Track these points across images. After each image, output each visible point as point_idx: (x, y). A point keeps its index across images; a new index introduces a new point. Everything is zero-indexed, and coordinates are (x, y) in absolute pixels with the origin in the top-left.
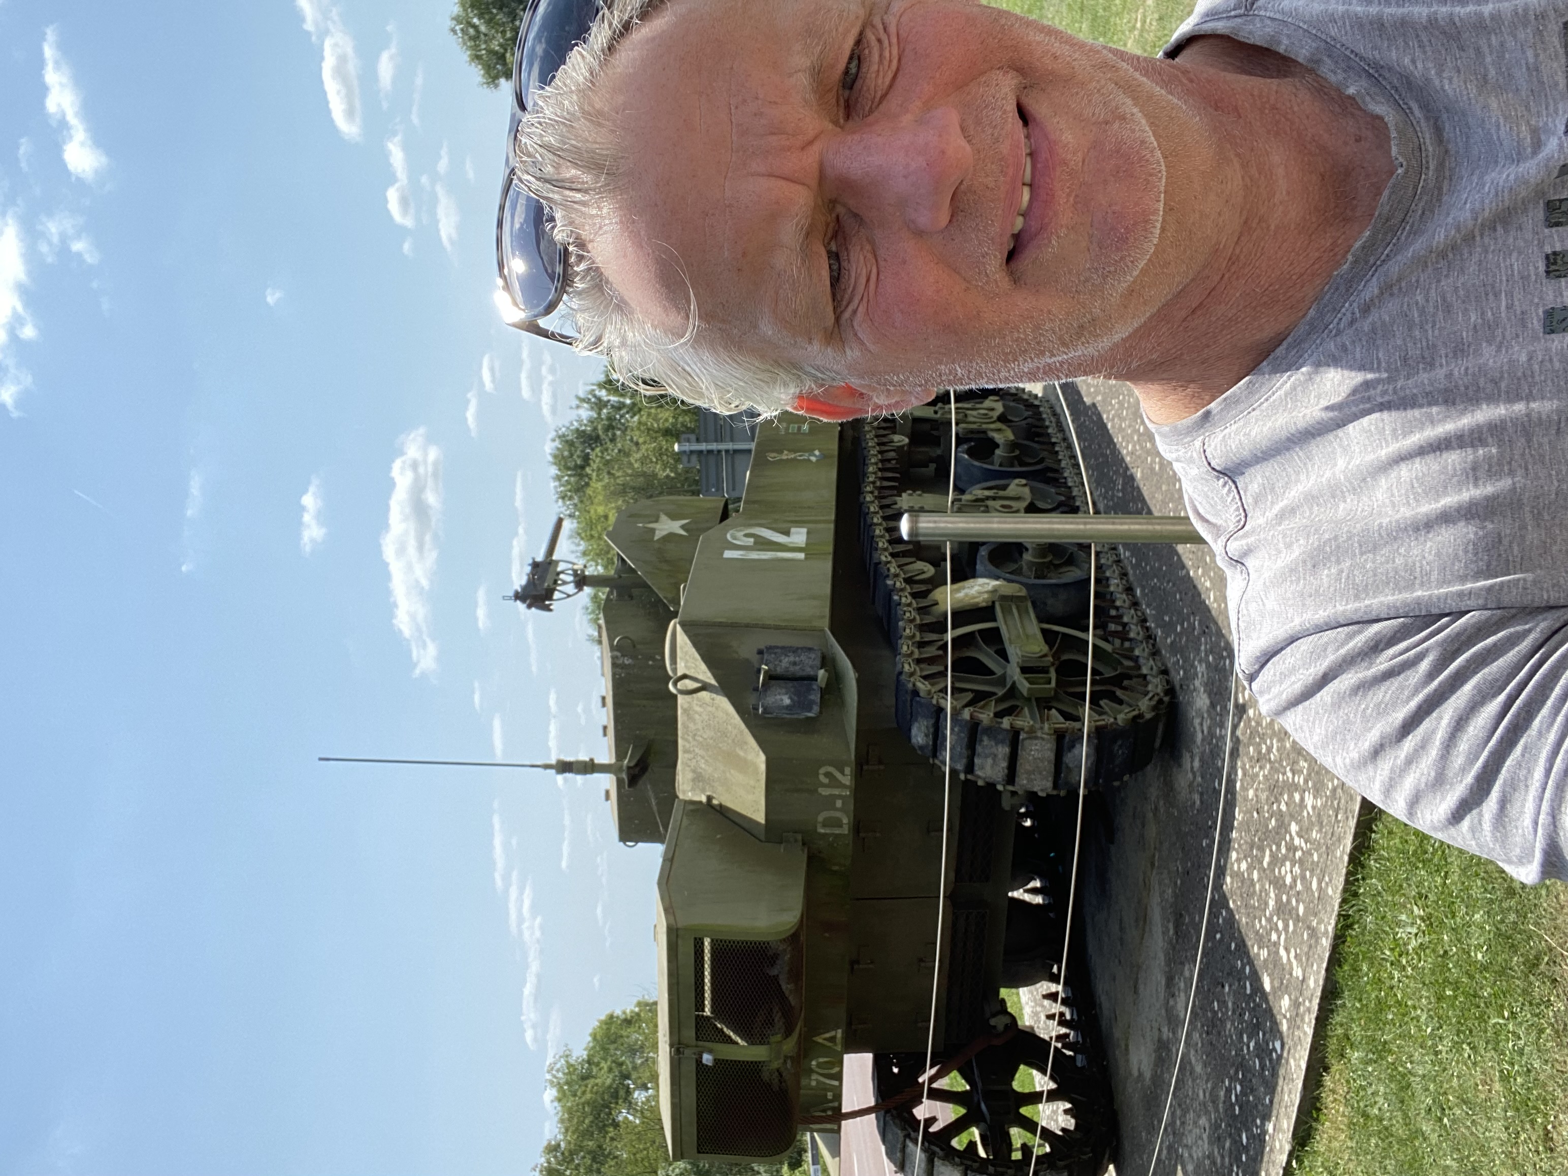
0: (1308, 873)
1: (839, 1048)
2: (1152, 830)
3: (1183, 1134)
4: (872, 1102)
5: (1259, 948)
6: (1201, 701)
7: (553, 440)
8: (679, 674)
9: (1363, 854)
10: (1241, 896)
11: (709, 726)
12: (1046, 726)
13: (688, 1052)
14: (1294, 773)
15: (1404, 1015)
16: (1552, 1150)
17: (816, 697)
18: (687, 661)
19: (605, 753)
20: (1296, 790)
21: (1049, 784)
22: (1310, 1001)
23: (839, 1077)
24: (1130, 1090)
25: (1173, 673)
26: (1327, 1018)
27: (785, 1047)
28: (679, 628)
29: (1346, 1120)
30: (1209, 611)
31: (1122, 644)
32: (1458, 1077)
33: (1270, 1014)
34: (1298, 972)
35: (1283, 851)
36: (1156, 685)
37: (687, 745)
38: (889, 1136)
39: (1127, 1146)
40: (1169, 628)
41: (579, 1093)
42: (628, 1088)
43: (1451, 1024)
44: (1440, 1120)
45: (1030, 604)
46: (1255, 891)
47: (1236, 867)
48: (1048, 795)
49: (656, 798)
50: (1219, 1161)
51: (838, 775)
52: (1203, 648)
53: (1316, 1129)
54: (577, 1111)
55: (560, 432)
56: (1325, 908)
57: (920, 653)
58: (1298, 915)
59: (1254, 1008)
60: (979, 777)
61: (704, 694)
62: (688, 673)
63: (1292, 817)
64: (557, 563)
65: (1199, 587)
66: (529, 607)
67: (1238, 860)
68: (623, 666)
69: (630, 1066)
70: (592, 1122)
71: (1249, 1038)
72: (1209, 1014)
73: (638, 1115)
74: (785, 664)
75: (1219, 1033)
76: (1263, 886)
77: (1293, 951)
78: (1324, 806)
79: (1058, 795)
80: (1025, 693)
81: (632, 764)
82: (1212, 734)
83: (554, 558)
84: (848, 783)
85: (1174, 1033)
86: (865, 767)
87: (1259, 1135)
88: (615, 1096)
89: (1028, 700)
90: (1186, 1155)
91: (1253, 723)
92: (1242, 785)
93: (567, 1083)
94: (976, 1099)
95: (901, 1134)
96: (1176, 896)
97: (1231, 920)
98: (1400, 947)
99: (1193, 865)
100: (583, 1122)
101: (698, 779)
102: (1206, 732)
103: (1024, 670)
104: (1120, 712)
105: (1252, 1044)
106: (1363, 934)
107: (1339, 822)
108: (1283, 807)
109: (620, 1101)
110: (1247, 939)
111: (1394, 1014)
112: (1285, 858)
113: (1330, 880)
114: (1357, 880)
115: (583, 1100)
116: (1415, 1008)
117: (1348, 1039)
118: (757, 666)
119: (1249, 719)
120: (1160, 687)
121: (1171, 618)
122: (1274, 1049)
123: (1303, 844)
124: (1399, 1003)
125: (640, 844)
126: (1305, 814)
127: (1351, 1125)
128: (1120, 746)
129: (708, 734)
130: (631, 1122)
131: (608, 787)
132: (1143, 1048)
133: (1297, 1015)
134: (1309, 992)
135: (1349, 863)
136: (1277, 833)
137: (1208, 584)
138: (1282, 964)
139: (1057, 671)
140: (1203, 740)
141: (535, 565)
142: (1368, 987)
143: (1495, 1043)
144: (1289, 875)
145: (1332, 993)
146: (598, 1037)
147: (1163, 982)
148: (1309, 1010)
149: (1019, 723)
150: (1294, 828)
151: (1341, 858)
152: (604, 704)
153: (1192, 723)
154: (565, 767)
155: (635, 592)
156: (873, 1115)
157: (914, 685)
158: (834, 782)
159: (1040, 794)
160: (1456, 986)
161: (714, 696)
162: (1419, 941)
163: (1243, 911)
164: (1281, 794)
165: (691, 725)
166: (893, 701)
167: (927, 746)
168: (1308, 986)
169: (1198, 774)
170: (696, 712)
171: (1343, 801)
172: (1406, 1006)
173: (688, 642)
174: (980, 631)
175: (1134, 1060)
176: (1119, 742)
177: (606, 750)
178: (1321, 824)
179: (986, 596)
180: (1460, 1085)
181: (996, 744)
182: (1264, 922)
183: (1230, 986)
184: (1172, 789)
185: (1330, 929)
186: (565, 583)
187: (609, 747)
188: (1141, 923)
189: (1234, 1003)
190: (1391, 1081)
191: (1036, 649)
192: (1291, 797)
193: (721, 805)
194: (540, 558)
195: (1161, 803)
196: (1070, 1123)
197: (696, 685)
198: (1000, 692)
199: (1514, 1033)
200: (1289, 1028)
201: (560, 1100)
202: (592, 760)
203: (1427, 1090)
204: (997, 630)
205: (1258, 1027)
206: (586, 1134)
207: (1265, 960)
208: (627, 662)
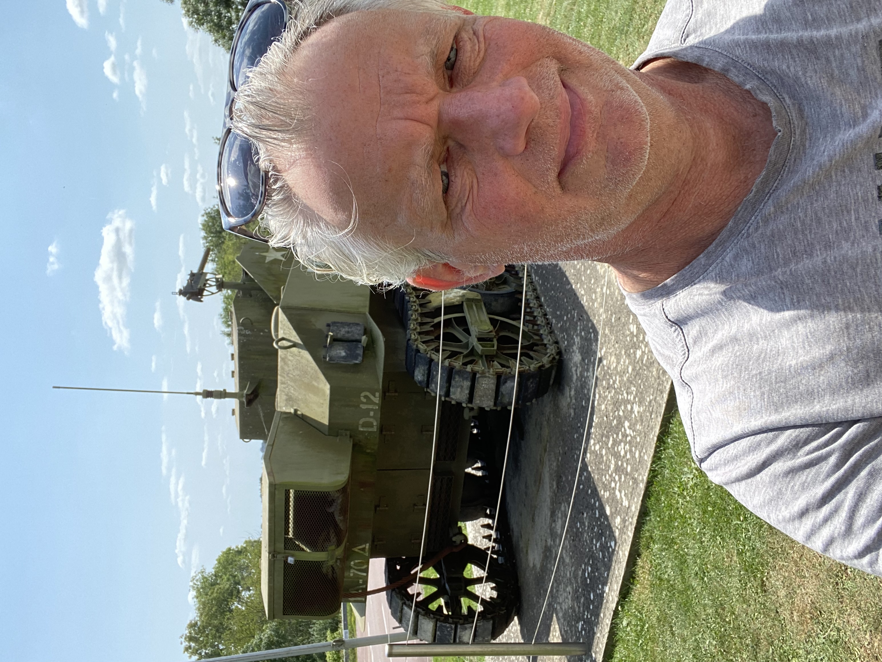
0: (633, 449)
1: (367, 554)
2: (546, 431)
3: (557, 597)
4: (384, 585)
5: (604, 492)
6: (577, 357)
7: (203, 216)
8: (280, 337)
9: (665, 436)
10: (595, 464)
11: (297, 368)
12: (491, 370)
13: (279, 556)
14: (627, 394)
15: (684, 523)
16: (765, 591)
17: (360, 352)
18: (284, 330)
19: (233, 386)
20: (629, 403)
21: (492, 404)
22: (632, 518)
23: (366, 571)
24: (528, 575)
25: (561, 343)
26: (641, 527)
27: (337, 553)
28: (280, 310)
29: (649, 583)
30: (583, 307)
31: (533, 327)
32: (713, 555)
33: (609, 527)
34: (626, 503)
35: (620, 437)
36: (552, 350)
37: (284, 380)
38: (394, 604)
39: (525, 606)
40: (559, 318)
41: (209, 594)
42: (238, 590)
43: (710, 526)
44: (703, 579)
45: (483, 303)
46: (603, 461)
47: (593, 448)
48: (491, 410)
49: (264, 413)
50: (577, 609)
51: (372, 397)
52: (578, 328)
53: (632, 589)
54: (208, 603)
55: (207, 212)
56: (642, 467)
57: (421, 329)
58: (627, 472)
59: (600, 525)
60: (452, 399)
61: (294, 349)
62: (285, 337)
63: (626, 418)
64: (206, 274)
65: (578, 294)
66: (188, 299)
67: (594, 444)
68: (245, 335)
69: (240, 577)
70: (216, 610)
71: (597, 542)
72: (575, 530)
73: (245, 605)
74: (342, 332)
75: (580, 540)
76: (608, 457)
77: (623, 491)
78: (644, 411)
79: (496, 410)
80: (480, 353)
81: (249, 393)
82: (582, 376)
83: (204, 271)
84: (377, 402)
85: (554, 542)
86: (387, 394)
87: (600, 594)
88: (231, 594)
89: (481, 356)
90: (559, 608)
91: (606, 368)
92: (598, 403)
93: (202, 588)
94: (443, 582)
95: (400, 603)
96: (558, 466)
97: (589, 477)
98: (683, 487)
99: (568, 449)
100: (212, 609)
101: (289, 399)
102: (578, 375)
103: (479, 339)
104: (532, 364)
105: (598, 545)
106: (663, 480)
107: (652, 419)
108: (621, 413)
109: (234, 597)
110: (597, 487)
111: (679, 523)
112: (621, 441)
113: (646, 452)
114: (661, 450)
115: (211, 598)
116: (690, 518)
117: (652, 538)
118: (326, 333)
119: (603, 366)
120: (554, 350)
121: (561, 313)
122: (611, 546)
123: (632, 433)
124: (681, 516)
125: (253, 441)
126: (633, 416)
127: (652, 585)
128: (532, 383)
129: (297, 372)
130: (240, 609)
131: (234, 408)
132: (536, 551)
133: (624, 526)
134: (632, 514)
135: (657, 441)
136: (617, 428)
137: (583, 292)
138: (617, 500)
139: (497, 340)
140: (577, 379)
141: (192, 275)
142: (665, 509)
143: (735, 535)
144: (623, 450)
145: (644, 513)
146: (222, 562)
147: (549, 514)
148: (631, 523)
149: (476, 368)
150: (627, 424)
151: (653, 439)
152: (233, 359)
153: (571, 370)
154: (208, 394)
155: (253, 292)
156: (385, 592)
157: (417, 346)
158: (369, 401)
159: (487, 409)
160: (714, 505)
161: (300, 350)
162: (694, 481)
163: (596, 472)
164: (620, 406)
165: (286, 368)
166: (403, 357)
167: (423, 381)
168: (631, 510)
169: (573, 398)
170: (289, 360)
171: (655, 407)
172: (686, 518)
173: (286, 318)
174: (455, 318)
175: (531, 558)
176: (531, 380)
177: (234, 385)
178: (642, 421)
179: (458, 298)
180: (714, 559)
181: (463, 380)
182: (607, 477)
183: (587, 514)
184: (558, 407)
185: (645, 478)
186: (211, 286)
187: (235, 383)
188: (538, 484)
189: (589, 523)
190: (675, 559)
191: (487, 328)
192: (626, 407)
193: (302, 415)
194: (195, 271)
195: (552, 416)
196: (495, 594)
197: (289, 344)
198: (465, 352)
199: (745, 529)
200: (619, 534)
201: (197, 598)
202: (225, 390)
203: (696, 563)
204: (464, 318)
205: (602, 535)
206: (213, 616)
207: (608, 498)
208: (247, 333)
